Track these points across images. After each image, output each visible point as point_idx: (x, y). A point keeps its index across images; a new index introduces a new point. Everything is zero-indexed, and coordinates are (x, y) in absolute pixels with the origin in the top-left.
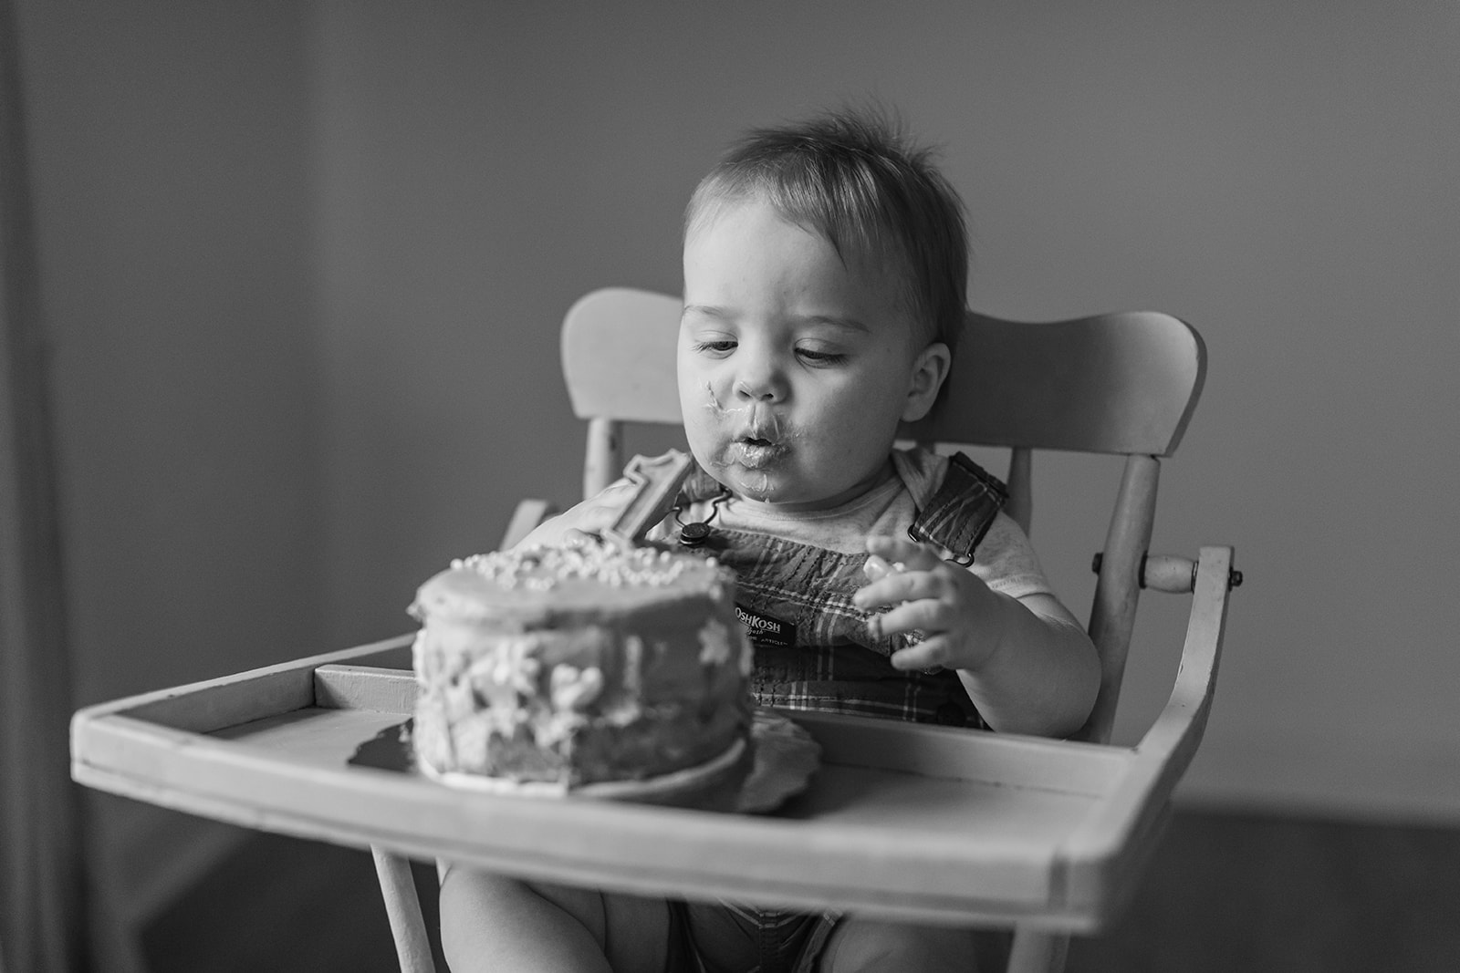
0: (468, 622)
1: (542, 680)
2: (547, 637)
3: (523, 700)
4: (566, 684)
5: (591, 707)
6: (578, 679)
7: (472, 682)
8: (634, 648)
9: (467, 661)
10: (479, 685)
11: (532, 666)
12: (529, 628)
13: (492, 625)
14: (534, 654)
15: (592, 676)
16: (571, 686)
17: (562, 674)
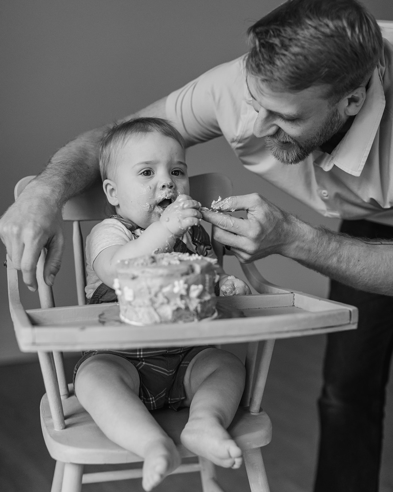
0: (162, 276)
1: (188, 290)
2: (188, 277)
3: (182, 297)
4: (195, 290)
5: (200, 296)
6: (198, 289)
7: (163, 294)
8: (207, 277)
9: (161, 287)
10: (166, 295)
11: (186, 286)
12: (182, 275)
13: (171, 276)
14: (186, 282)
15: (201, 287)
16: (196, 290)
17: (193, 287)
